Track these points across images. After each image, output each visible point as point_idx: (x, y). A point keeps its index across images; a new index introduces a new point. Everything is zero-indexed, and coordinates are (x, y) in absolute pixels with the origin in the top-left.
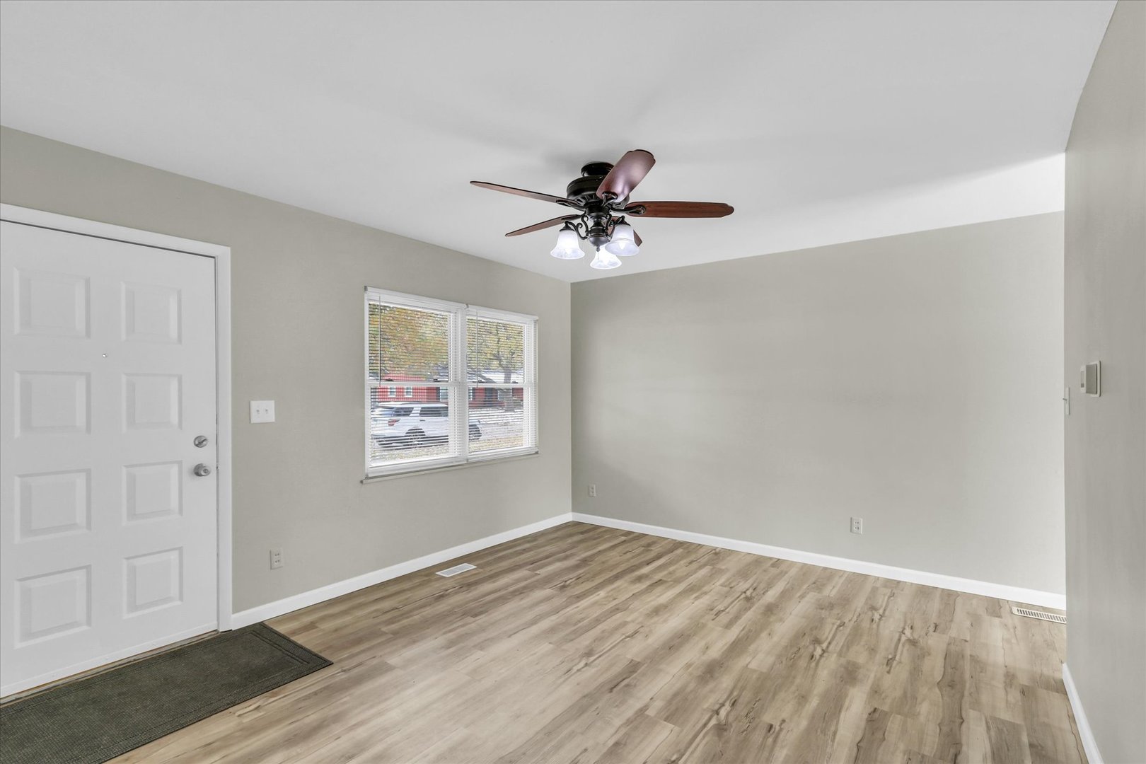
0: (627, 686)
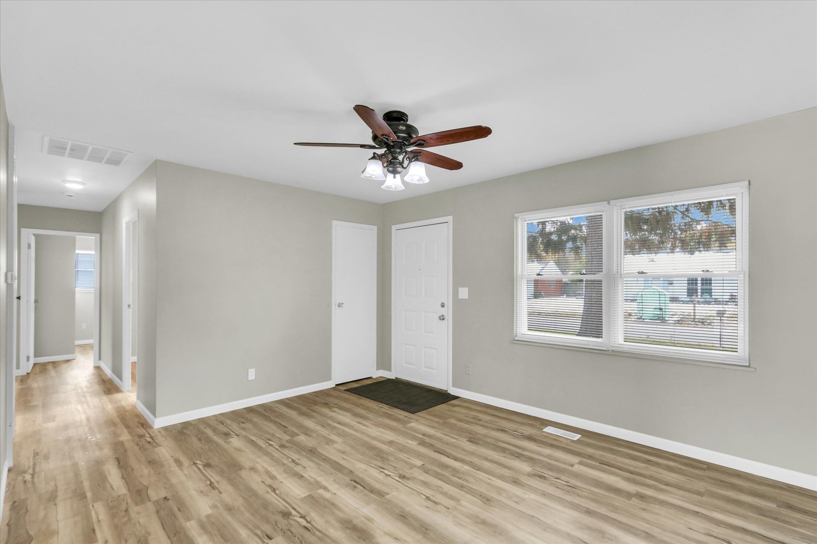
0: (355, 487)
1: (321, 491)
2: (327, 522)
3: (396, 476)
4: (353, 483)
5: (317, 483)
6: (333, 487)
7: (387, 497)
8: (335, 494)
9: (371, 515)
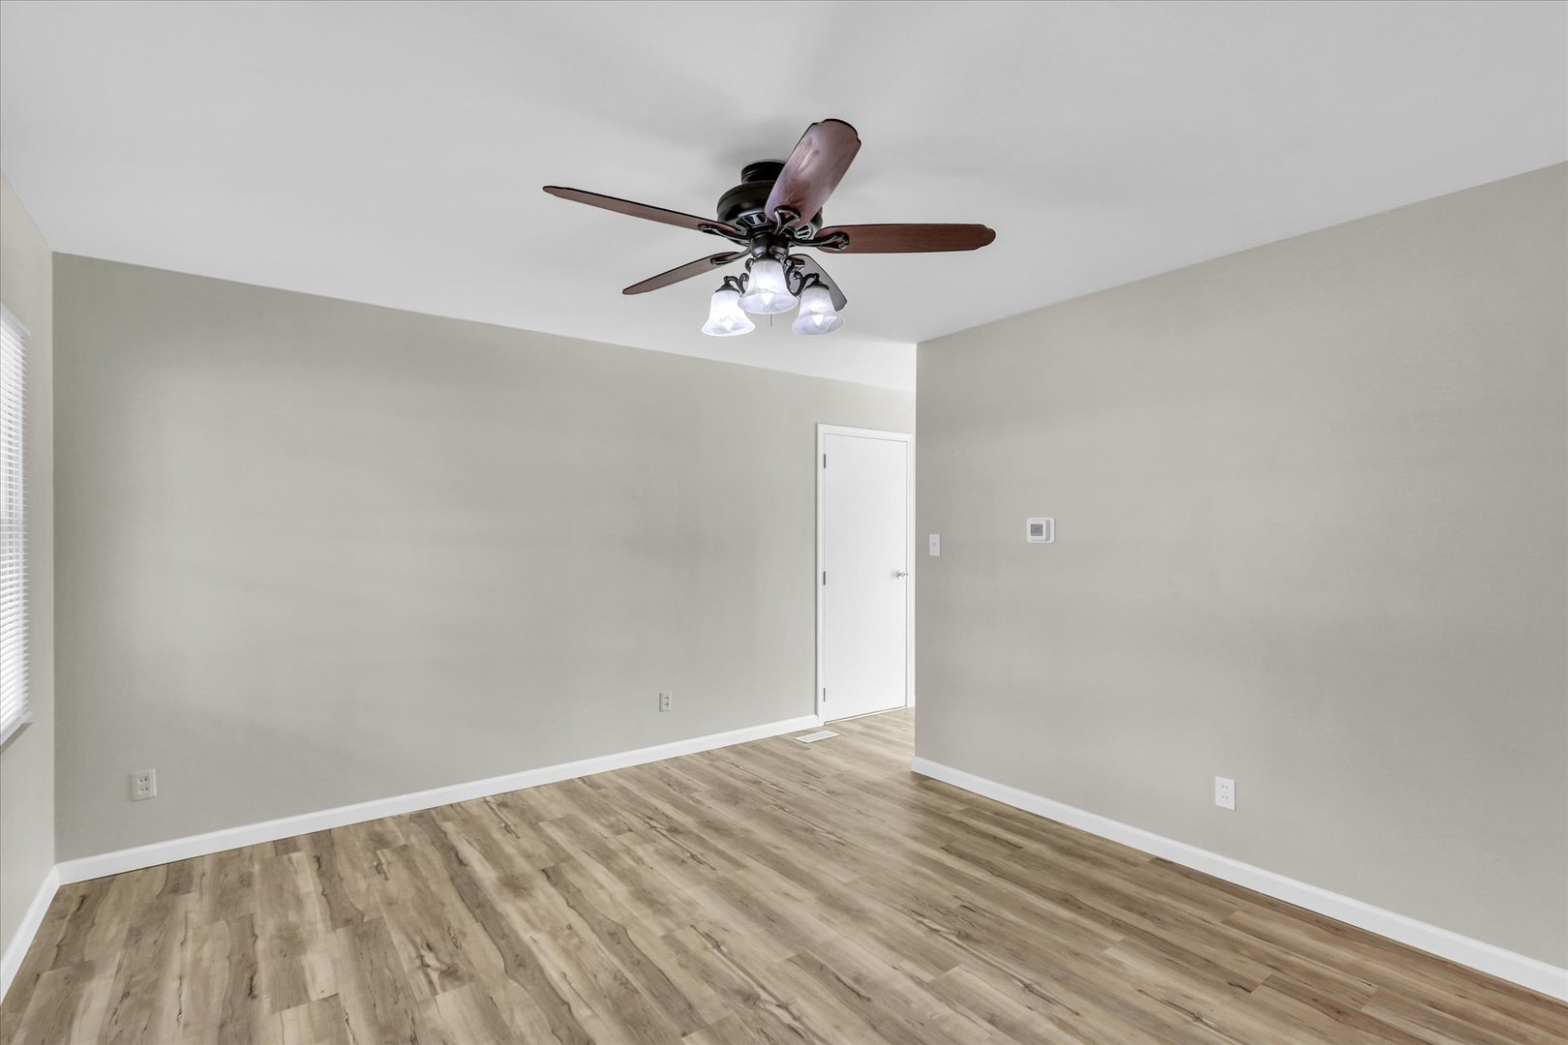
1: (928, 977)
2: (891, 922)
3: (767, 1002)
4: (863, 993)
5: (945, 997)
6: (903, 985)
7: (791, 954)
8: (895, 968)
9: (823, 925)
